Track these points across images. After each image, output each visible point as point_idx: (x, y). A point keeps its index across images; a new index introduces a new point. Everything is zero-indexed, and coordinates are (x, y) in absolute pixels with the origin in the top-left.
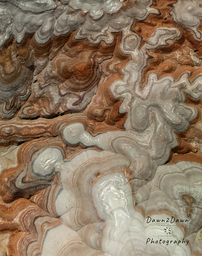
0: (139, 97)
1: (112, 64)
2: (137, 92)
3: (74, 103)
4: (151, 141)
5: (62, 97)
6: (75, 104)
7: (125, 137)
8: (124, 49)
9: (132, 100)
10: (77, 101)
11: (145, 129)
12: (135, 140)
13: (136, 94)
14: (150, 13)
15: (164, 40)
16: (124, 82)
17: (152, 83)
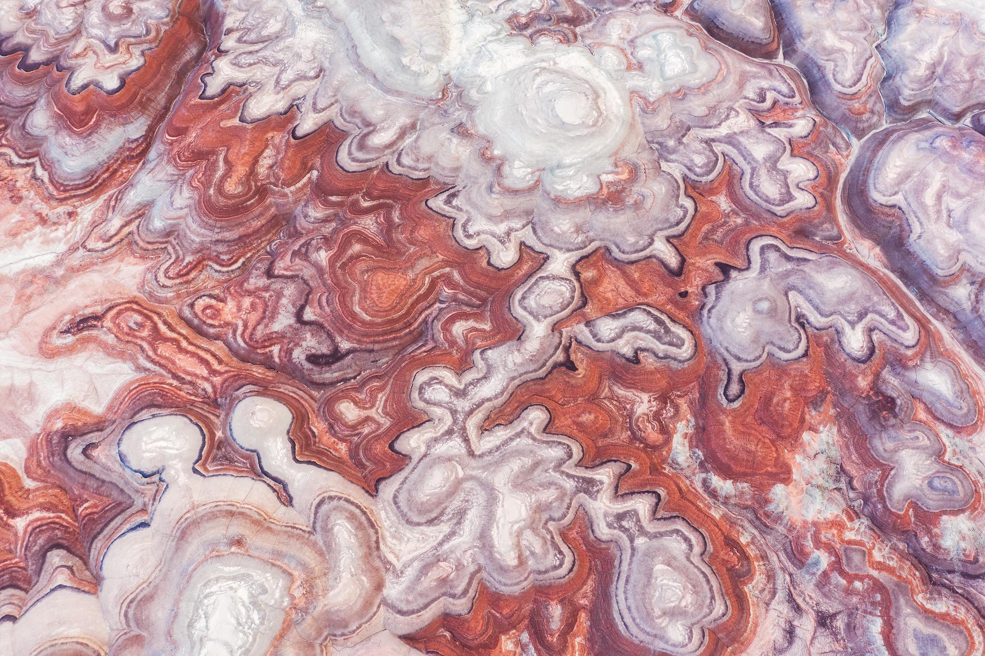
0: (466, 440)
1: (467, 320)
2: (472, 425)
3: (313, 355)
4: (412, 561)
5: (298, 325)
6: (313, 359)
7: (362, 510)
8: (520, 301)
9: (443, 435)
10: (323, 356)
11: (419, 524)
12: (377, 533)
13: (464, 429)
14: (654, 256)
15: (636, 346)
16: (460, 382)
17: (524, 429)
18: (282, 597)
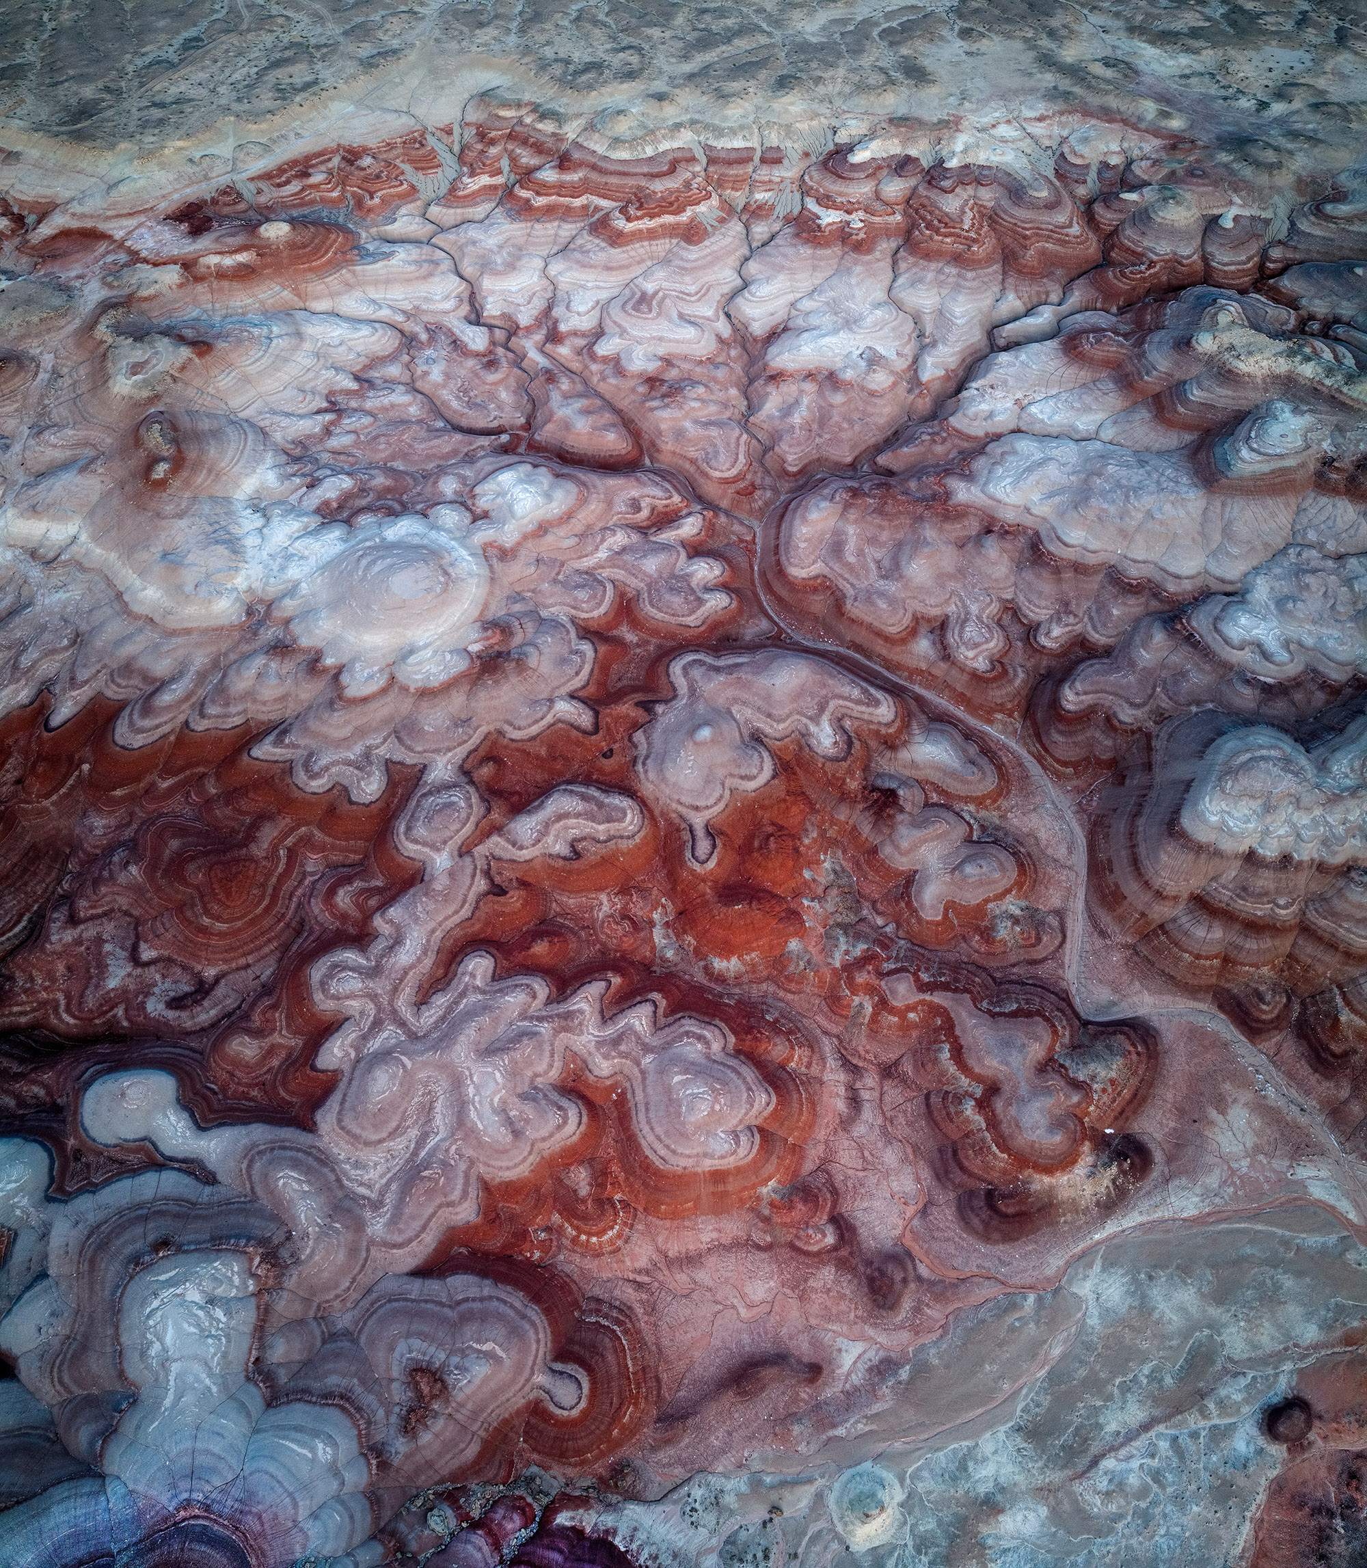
0: (402, 1024)
1: (350, 883)
2: (403, 1004)
3: (174, 999)
4: (388, 1184)
5: (139, 970)
6: (176, 1003)
7: (305, 1152)
8: (406, 834)
9: (371, 1028)
10: (186, 996)
11: (380, 1141)
12: (333, 1170)
13: (394, 1012)
14: (560, 721)
15: (570, 838)
16: (368, 959)
17: (467, 985)
18: (244, 1283)
